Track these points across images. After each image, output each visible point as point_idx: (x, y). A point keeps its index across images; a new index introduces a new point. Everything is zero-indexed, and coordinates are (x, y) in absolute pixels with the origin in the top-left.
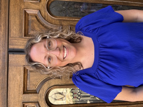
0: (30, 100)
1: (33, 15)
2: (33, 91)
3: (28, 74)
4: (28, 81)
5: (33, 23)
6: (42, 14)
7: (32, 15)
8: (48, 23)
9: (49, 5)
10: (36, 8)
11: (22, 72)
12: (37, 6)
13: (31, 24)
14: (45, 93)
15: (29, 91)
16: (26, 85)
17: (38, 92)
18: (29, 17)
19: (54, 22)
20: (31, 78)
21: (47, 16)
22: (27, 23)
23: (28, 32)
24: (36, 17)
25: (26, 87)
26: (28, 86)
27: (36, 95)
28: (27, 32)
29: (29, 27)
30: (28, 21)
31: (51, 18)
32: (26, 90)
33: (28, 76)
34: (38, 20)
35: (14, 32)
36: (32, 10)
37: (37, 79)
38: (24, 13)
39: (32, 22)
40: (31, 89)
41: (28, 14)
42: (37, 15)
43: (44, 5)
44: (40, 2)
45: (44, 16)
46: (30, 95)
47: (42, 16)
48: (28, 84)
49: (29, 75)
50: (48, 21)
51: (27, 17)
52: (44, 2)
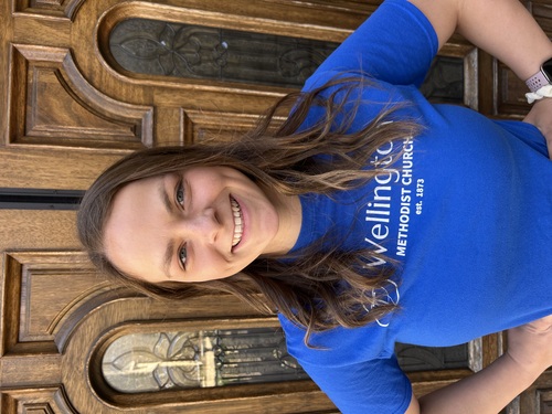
0: (32, 379)
1: (47, 65)
2: (44, 344)
3: (24, 280)
4: (23, 309)
5: (46, 93)
6: (81, 64)
7: (43, 67)
8: (101, 95)
9: (106, 34)
10: (59, 41)
11: (1, 273)
12: (61, 36)
13: (37, 100)
14: (87, 349)
15: (26, 346)
16: (14, 325)
17: (60, 347)
18: (30, 72)
19: (127, 94)
20: (34, 297)
21: (101, 72)
22: (22, 95)
23: (25, 126)
24: (58, 73)
25: (14, 330)
26: (22, 328)
27: (53, 357)
28: (21, 126)
29: (29, 108)
30: (26, 87)
31: (114, 78)
32: (14, 340)
33: (24, 289)
34: (66, 86)
36: (41, 47)
37: (57, 301)
38: (11, 57)
39: (41, 92)
40: (35, 339)
41: (27, 62)
42: (63, 67)
43: (89, 32)
44: (73, 19)
45: (87, 72)
46: (31, 358)
47: (81, 71)
48: (23, 318)
49: (29, 287)
50: (103, 88)
51: (24, 73)
52: (88, 22)
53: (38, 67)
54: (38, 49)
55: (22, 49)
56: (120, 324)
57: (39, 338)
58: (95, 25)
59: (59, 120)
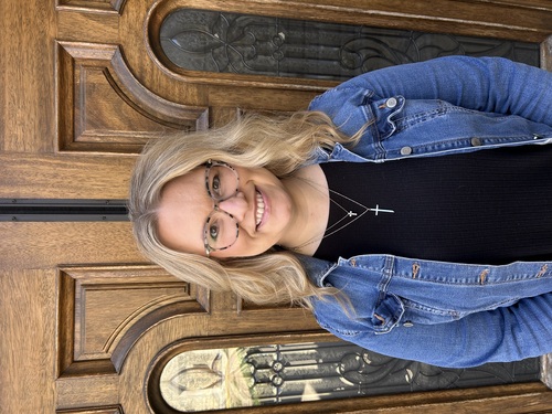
0: (89, 401)
1: (95, 63)
2: (100, 363)
3: (78, 296)
4: (78, 326)
5: (95, 95)
6: (131, 62)
7: (90, 66)
8: (154, 96)
9: (156, 27)
10: (106, 37)
11: (54, 290)
12: (109, 31)
13: (85, 103)
14: (145, 368)
15: (81, 366)
16: (69, 343)
17: (117, 366)
18: (77, 72)
19: (180, 94)
20: (89, 314)
21: (152, 70)
22: (70, 97)
23: (73, 132)
24: (107, 73)
25: (69, 349)
26: (77, 347)
27: (111, 377)
28: (70, 132)
29: (76, 110)
30: (74, 89)
31: (166, 76)
32: (68, 360)
33: (78, 305)
34: (115, 85)
35: (19, 132)
36: (88, 44)
37: (113, 318)
38: (56, 56)
39: (90, 94)
40: (90, 357)
41: (73, 60)
42: (112, 66)
43: (138, 26)
44: (121, 12)
45: (137, 72)
46: (87, 379)
48: (77, 336)
49: (83, 303)
50: (155, 88)
51: (70, 73)
52: (138, 15)
53: (85, 66)
54: (84, 47)
55: (68, 46)
56: (178, 341)
57: (96, 357)
58: (145, 18)
59: (110, 124)
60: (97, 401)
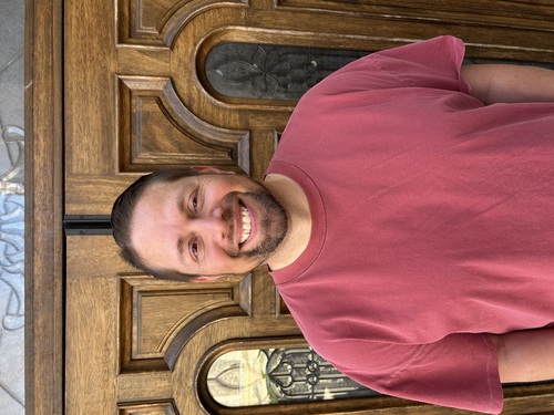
0: (146, 396)
1: (148, 94)
2: (155, 361)
3: (135, 301)
4: (135, 328)
5: (149, 122)
6: (181, 92)
7: (146, 96)
8: (201, 122)
9: (203, 59)
10: (159, 71)
11: (115, 295)
12: (161, 65)
13: (140, 129)
14: (194, 366)
15: (139, 364)
16: (127, 343)
17: (170, 364)
18: (134, 101)
19: (224, 119)
20: (145, 317)
21: (199, 98)
22: (128, 125)
23: (131, 155)
24: (159, 102)
25: (128, 348)
26: (134, 346)
27: (164, 374)
28: (128, 155)
29: (133, 136)
30: (131, 117)
31: (212, 104)
32: (128, 359)
33: (135, 309)
34: (167, 113)
35: (85, 156)
36: (143, 78)
37: (165, 321)
38: (117, 89)
39: (145, 121)
40: (146, 356)
41: (130, 91)
42: (163, 96)
43: (187, 60)
44: (172, 48)
45: (186, 99)
46: (144, 375)
47: (181, 99)
48: (135, 337)
49: (140, 308)
50: (202, 115)
51: (128, 103)
52: (186, 49)
53: (140, 96)
54: (140, 80)
55: (127, 80)
56: (224, 342)
57: (151, 356)
58: (193, 52)
59: (162, 147)
60: (152, 396)
